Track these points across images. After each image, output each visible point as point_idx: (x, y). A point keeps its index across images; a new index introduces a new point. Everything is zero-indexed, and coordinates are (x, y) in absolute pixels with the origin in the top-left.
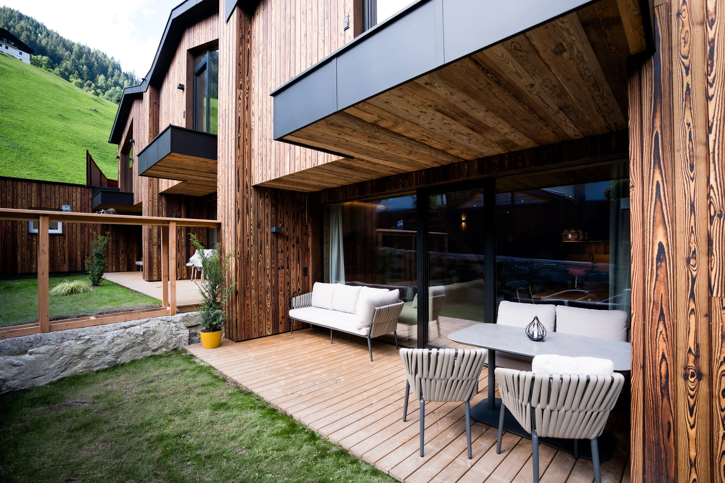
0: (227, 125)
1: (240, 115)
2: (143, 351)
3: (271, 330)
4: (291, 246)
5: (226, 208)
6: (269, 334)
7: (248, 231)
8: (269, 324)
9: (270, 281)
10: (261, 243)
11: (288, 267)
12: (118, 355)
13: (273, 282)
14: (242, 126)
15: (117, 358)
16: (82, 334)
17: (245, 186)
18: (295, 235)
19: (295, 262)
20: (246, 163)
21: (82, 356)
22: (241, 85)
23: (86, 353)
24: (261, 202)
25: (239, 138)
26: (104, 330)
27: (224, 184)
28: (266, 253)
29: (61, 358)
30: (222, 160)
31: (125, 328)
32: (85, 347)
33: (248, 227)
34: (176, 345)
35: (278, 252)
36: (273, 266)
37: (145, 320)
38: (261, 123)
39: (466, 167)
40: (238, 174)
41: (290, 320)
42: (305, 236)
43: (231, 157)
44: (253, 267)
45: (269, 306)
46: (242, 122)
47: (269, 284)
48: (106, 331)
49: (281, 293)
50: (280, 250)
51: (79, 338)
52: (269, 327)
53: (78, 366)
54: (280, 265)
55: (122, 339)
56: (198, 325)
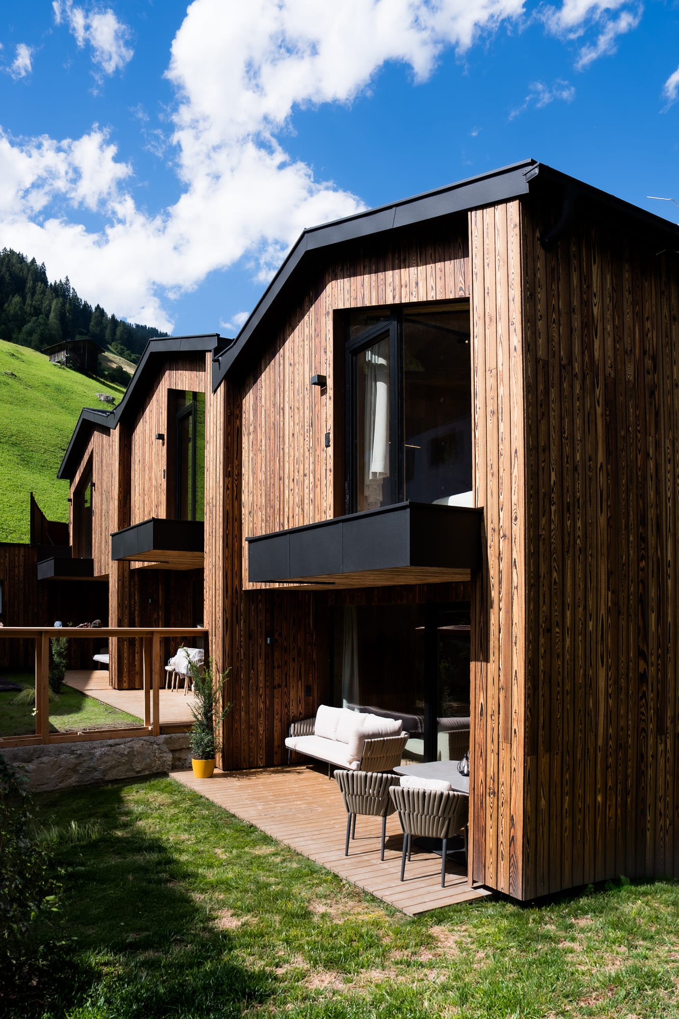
0: (214, 517)
1: (228, 508)
2: (127, 771)
3: (264, 760)
4: (291, 659)
5: (214, 616)
6: (261, 765)
7: (237, 643)
8: (261, 752)
9: (263, 702)
10: (253, 657)
11: (286, 686)
12: (105, 772)
13: (268, 704)
14: (230, 520)
15: (104, 776)
16: (75, 749)
17: (234, 591)
18: (295, 646)
19: (295, 679)
20: (236, 563)
21: (74, 770)
22: (229, 472)
23: (78, 768)
24: (253, 608)
25: (227, 535)
26: (93, 746)
27: (211, 586)
28: (259, 669)
29: (59, 770)
30: (209, 557)
31: (111, 746)
32: (77, 762)
33: (237, 639)
34: (159, 769)
35: (274, 668)
36: (268, 684)
37: (129, 739)
38: (252, 519)
39: (462, 588)
40: (227, 578)
41: (286, 750)
42: (309, 647)
43: (219, 557)
44: (243, 685)
45: (261, 732)
46: (231, 516)
47: (262, 706)
48: (95, 748)
49: (277, 717)
50: (276, 665)
51: (72, 753)
52: (261, 757)
53: (72, 779)
54: (276, 683)
55: (109, 757)
56: (182, 749)
